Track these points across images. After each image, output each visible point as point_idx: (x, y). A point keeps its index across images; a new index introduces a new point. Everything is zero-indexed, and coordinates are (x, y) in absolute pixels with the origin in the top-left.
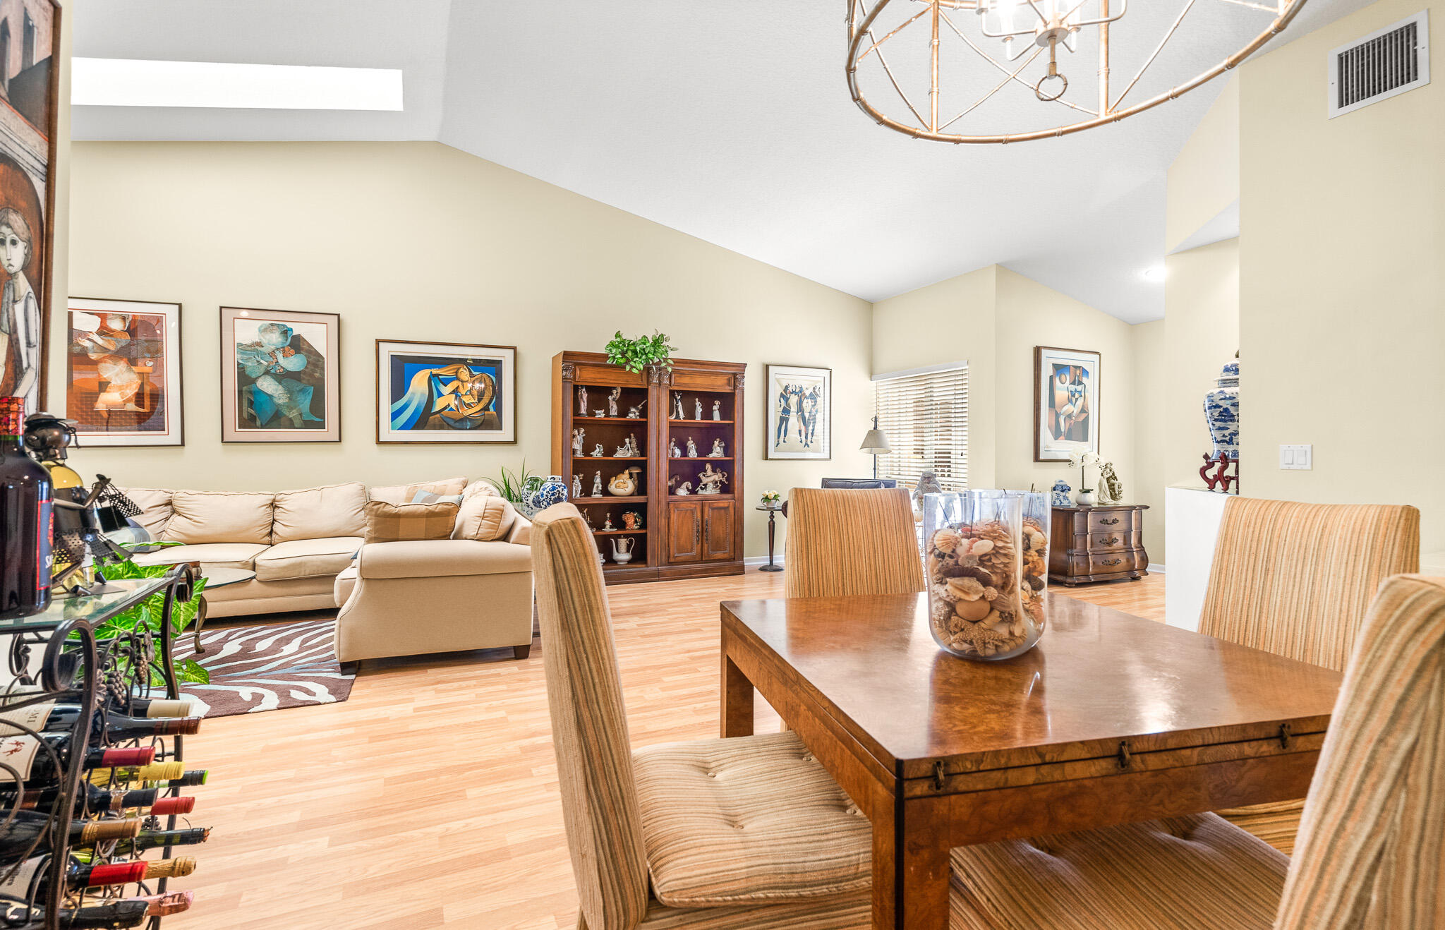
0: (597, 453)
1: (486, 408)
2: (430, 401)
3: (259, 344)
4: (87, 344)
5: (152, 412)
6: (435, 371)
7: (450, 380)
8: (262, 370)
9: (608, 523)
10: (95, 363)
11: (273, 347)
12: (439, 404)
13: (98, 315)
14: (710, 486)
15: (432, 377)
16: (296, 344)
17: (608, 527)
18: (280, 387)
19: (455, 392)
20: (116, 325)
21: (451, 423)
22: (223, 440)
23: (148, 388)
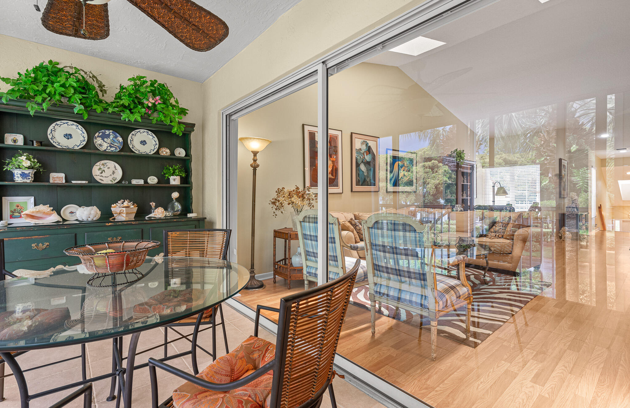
2: (398, 175)
3: (360, 149)
5: (335, 178)
6: (400, 163)
8: (361, 161)
11: (364, 151)
12: (400, 176)
15: (399, 165)
16: (369, 150)
18: (365, 168)
22: (352, 191)
23: (334, 168)
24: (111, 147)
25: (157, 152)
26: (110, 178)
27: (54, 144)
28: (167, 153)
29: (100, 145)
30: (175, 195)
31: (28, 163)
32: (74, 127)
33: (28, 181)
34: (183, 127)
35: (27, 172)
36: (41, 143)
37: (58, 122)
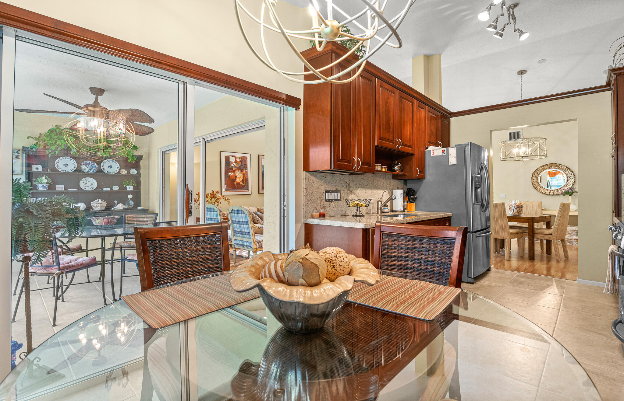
5: (245, 185)
10: (234, 171)
13: (235, 157)
20: (238, 160)
22: (259, 193)
23: (244, 178)
24: (90, 170)
25: (119, 172)
26: (90, 187)
27: (58, 169)
28: (125, 172)
29: (84, 169)
30: (130, 196)
31: (46, 181)
32: (69, 160)
33: (46, 190)
34: (135, 158)
35: (45, 185)
36: (52, 170)
37: (60, 158)
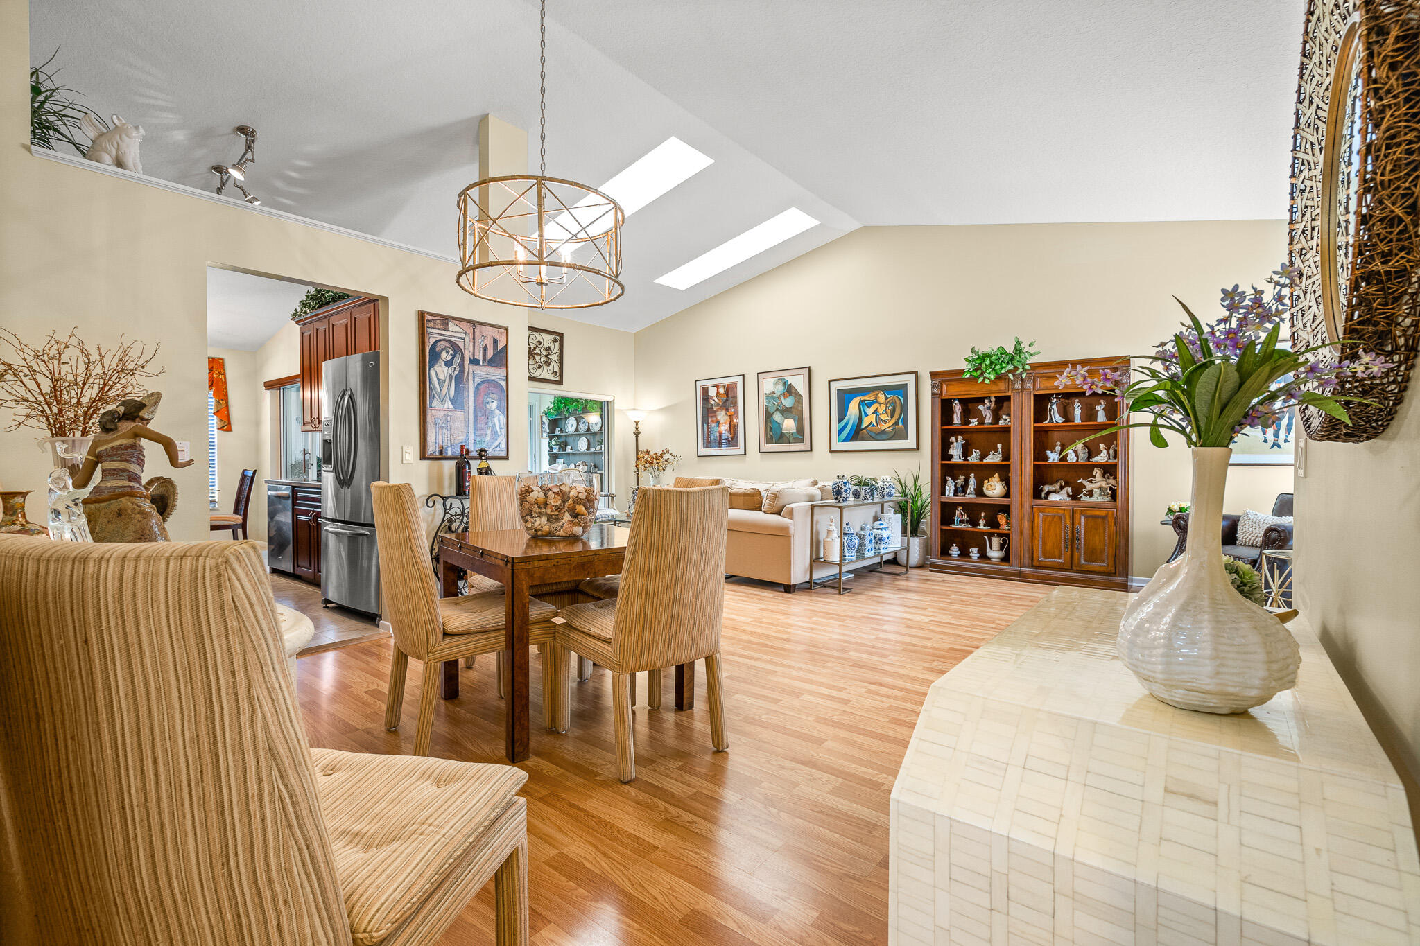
0: (974, 458)
1: (896, 423)
2: (860, 420)
3: (774, 392)
4: (713, 402)
5: (735, 436)
6: (863, 398)
7: (873, 403)
8: (775, 407)
9: (982, 522)
10: (715, 412)
11: (780, 393)
12: (866, 422)
13: (716, 387)
14: (1097, 492)
15: (862, 402)
16: (790, 390)
17: (982, 525)
18: (783, 418)
19: (875, 412)
20: (722, 391)
21: (873, 435)
22: (760, 451)
23: (732, 423)
